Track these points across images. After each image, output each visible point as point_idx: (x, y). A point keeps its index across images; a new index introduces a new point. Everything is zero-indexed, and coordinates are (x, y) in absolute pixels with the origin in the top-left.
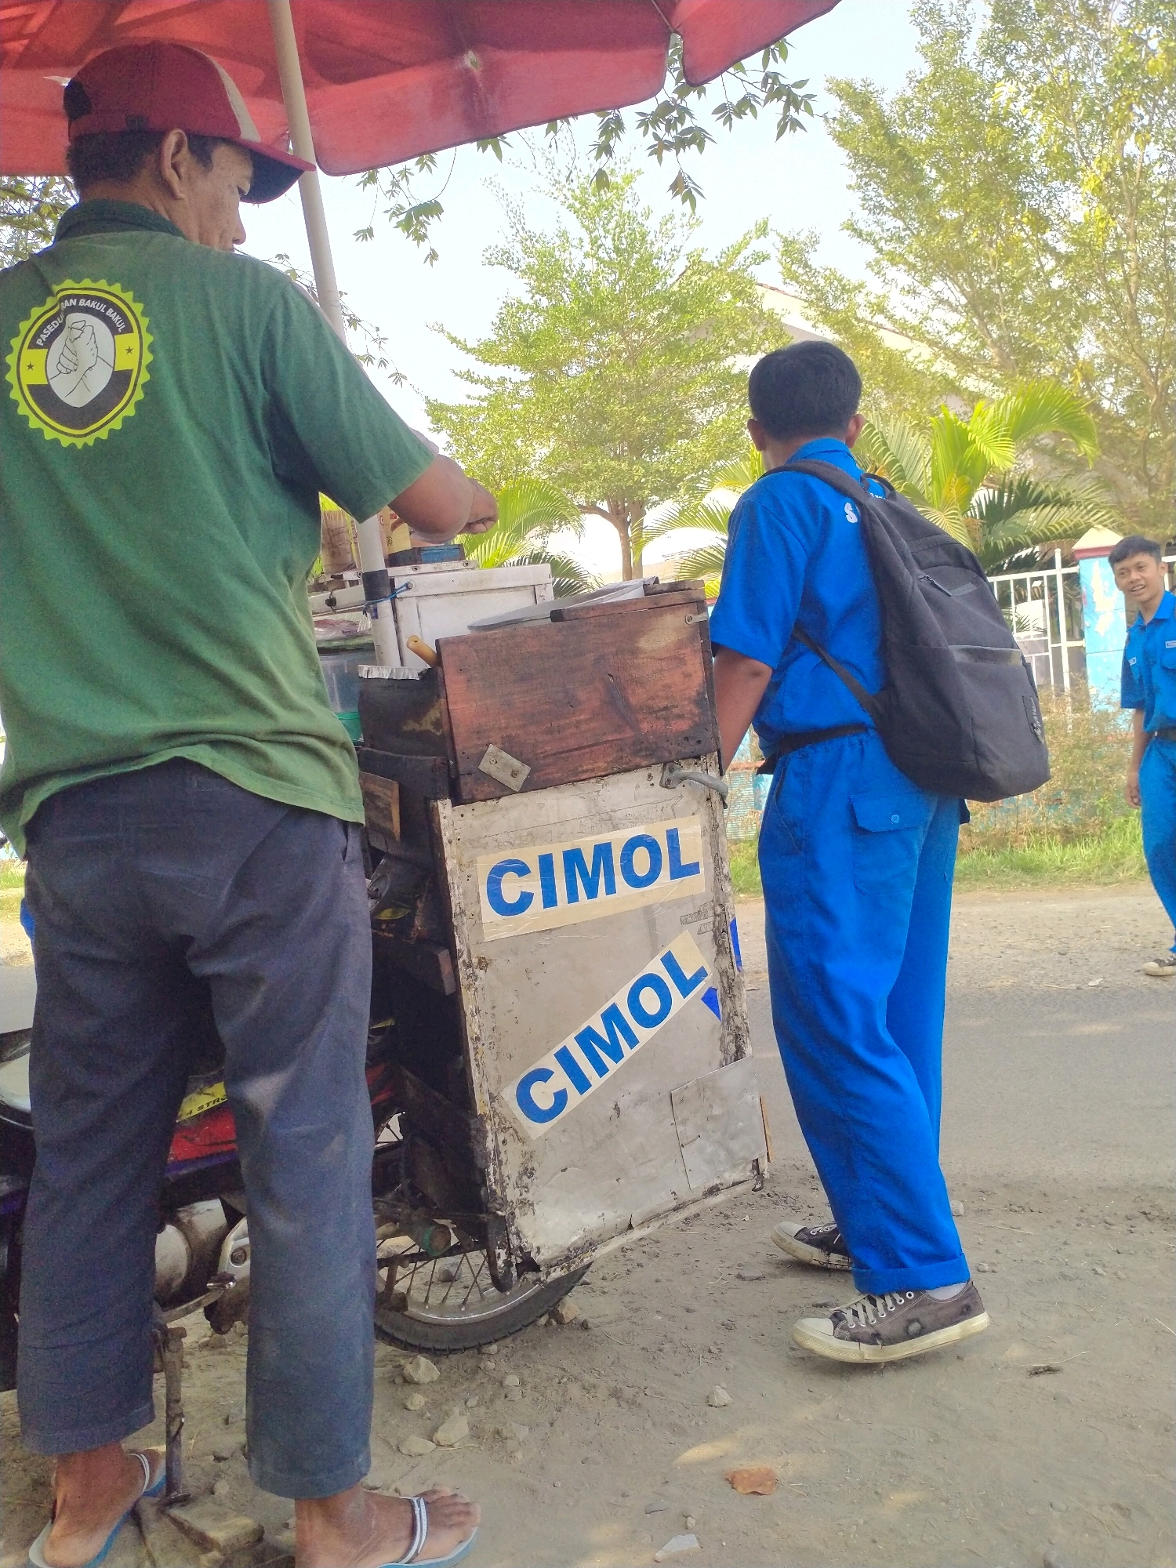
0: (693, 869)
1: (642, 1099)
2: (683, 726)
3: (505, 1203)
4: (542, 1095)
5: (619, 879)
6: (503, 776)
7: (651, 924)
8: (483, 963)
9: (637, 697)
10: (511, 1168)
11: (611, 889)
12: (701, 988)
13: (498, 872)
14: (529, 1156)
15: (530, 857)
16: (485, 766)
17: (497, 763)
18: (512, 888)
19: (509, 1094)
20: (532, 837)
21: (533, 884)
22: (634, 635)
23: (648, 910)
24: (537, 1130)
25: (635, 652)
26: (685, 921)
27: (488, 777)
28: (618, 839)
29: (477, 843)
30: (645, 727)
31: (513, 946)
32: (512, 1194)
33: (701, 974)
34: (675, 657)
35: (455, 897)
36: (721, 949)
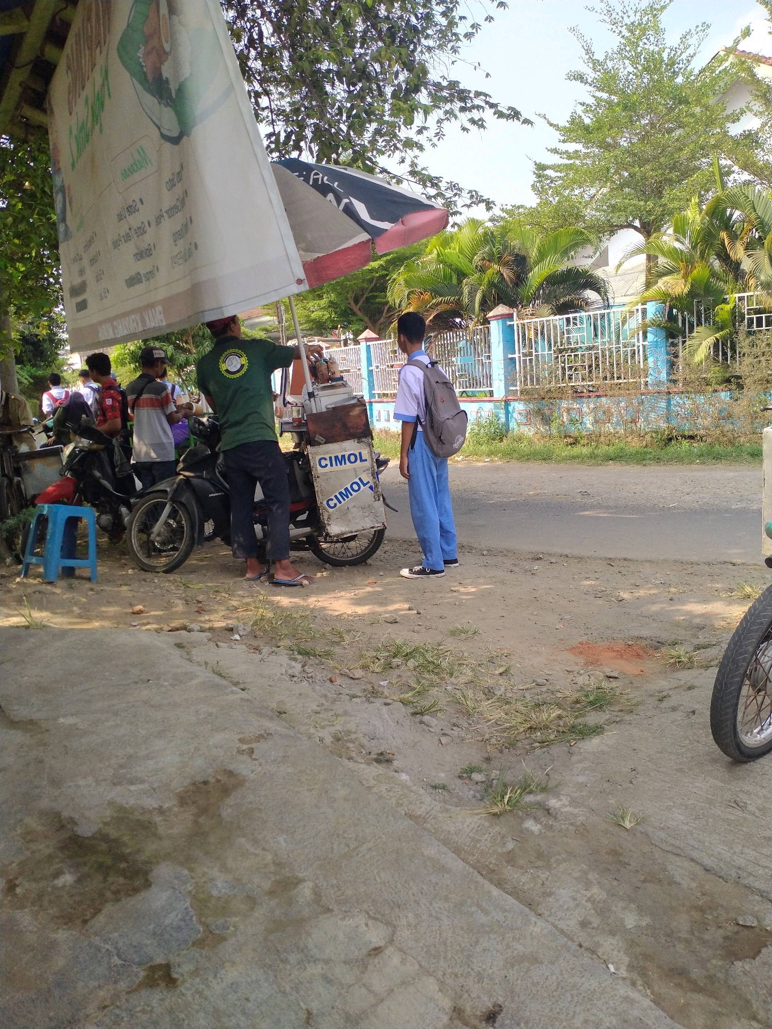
0: (366, 460)
1: (354, 507)
2: (361, 430)
3: (324, 523)
4: (332, 503)
5: (347, 461)
6: (320, 441)
7: (355, 471)
8: (318, 477)
9: (349, 425)
10: (326, 517)
11: (345, 463)
13: (320, 459)
14: (329, 515)
15: (327, 457)
16: (316, 439)
17: (318, 438)
19: (325, 503)
20: (327, 453)
21: (328, 462)
22: (349, 412)
23: (355, 469)
24: (331, 510)
25: (349, 415)
26: (364, 471)
27: (317, 441)
28: (347, 454)
29: (316, 454)
30: (352, 431)
31: (325, 474)
32: (326, 522)
33: (369, 482)
34: (359, 416)
35: (312, 464)
36: (374, 478)
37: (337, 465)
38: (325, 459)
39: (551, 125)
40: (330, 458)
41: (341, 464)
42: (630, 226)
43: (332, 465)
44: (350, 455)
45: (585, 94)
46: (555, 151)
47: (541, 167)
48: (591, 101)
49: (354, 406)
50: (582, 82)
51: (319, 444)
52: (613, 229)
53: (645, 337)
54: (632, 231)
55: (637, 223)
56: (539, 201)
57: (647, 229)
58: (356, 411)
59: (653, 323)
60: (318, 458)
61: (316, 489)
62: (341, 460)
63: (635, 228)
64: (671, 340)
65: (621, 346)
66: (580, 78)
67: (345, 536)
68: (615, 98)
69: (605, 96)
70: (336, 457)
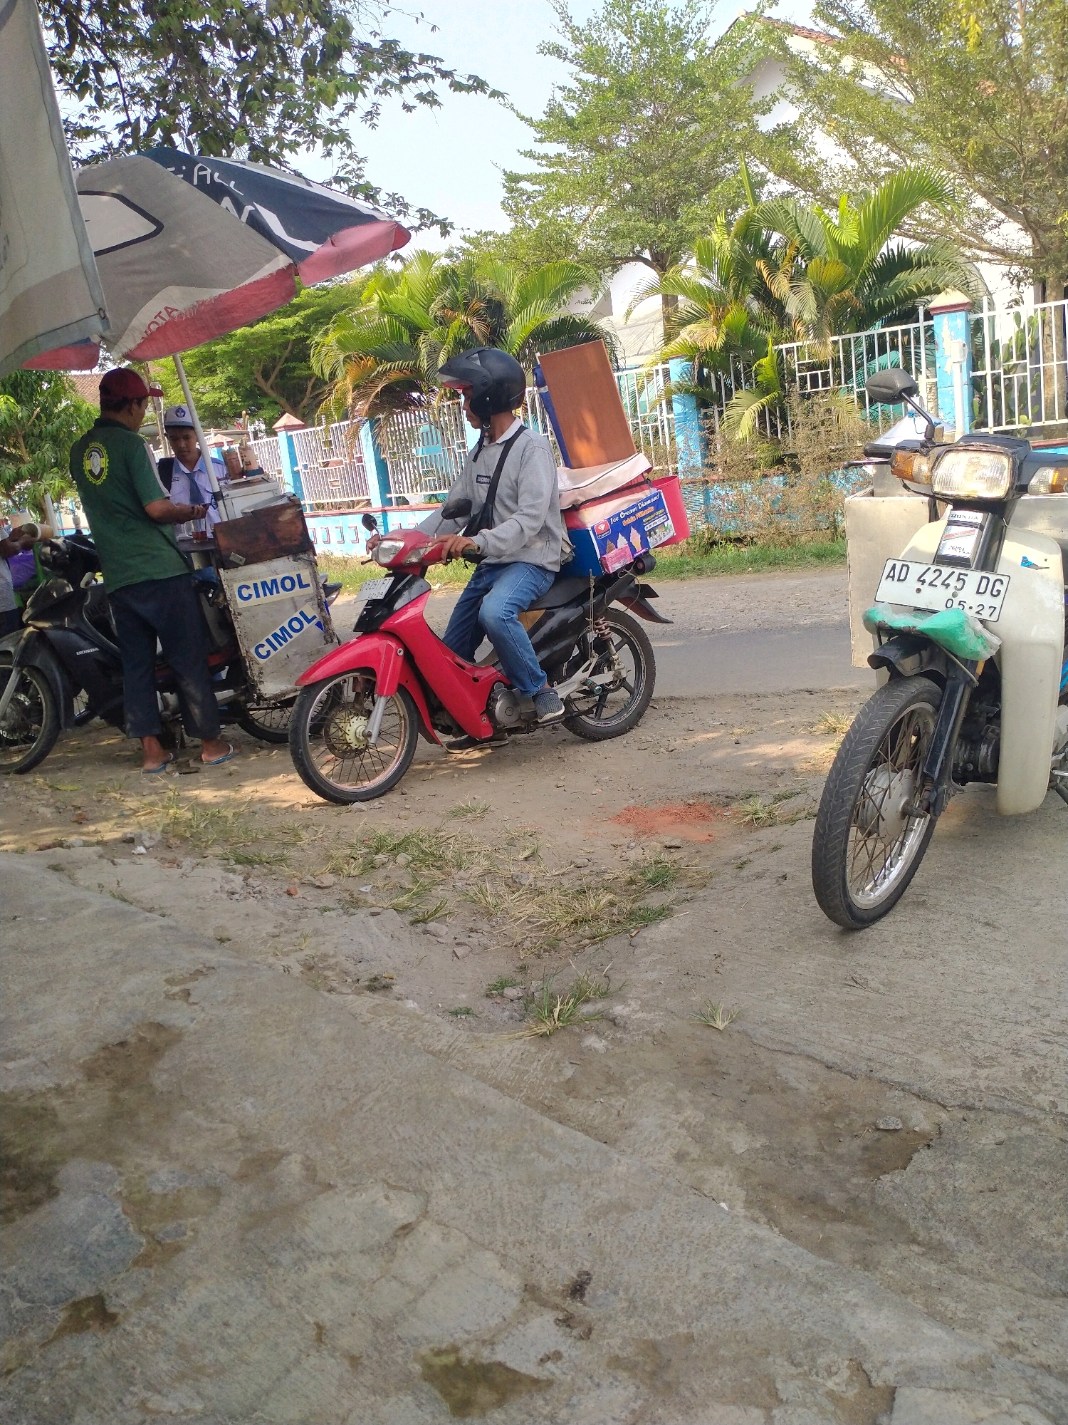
0: (308, 585)
1: (296, 654)
2: (297, 543)
3: (254, 681)
4: (263, 651)
5: (281, 589)
6: (237, 561)
7: (294, 602)
8: (239, 614)
9: (279, 535)
10: (256, 672)
11: (278, 592)
12: (315, 621)
13: (241, 588)
14: (261, 668)
15: (250, 584)
16: (231, 558)
17: (235, 557)
18: (245, 593)
19: (252, 651)
20: (250, 578)
21: (252, 591)
22: (276, 517)
23: (292, 598)
24: (262, 661)
25: (278, 522)
26: (306, 601)
27: (233, 562)
28: (279, 578)
29: (233, 580)
30: (284, 544)
31: (248, 609)
32: (256, 679)
33: (314, 617)
34: (291, 522)
35: (228, 596)
36: (322, 610)
37: (265, 595)
38: (248, 587)
39: (522, 118)
40: (255, 585)
41: (271, 594)
42: (638, 258)
43: (258, 596)
44: (284, 579)
45: (566, 74)
46: (530, 154)
47: (512, 179)
48: (574, 85)
49: (283, 507)
50: (559, 57)
51: (236, 565)
52: (615, 263)
53: (670, 409)
54: (641, 265)
55: (647, 254)
56: (513, 224)
57: (661, 262)
58: (287, 516)
59: (680, 389)
60: (236, 586)
61: (238, 632)
62: (270, 587)
63: (645, 261)
64: (703, 411)
65: (639, 421)
66: (557, 51)
67: (287, 697)
68: (605, 81)
69: (591, 78)
70: (264, 584)
